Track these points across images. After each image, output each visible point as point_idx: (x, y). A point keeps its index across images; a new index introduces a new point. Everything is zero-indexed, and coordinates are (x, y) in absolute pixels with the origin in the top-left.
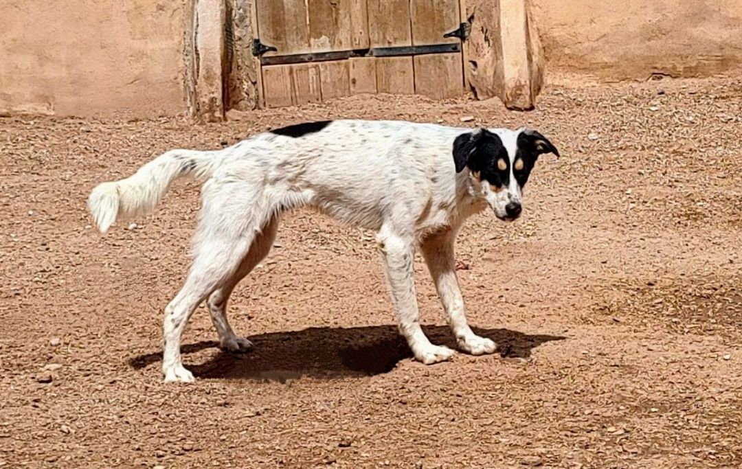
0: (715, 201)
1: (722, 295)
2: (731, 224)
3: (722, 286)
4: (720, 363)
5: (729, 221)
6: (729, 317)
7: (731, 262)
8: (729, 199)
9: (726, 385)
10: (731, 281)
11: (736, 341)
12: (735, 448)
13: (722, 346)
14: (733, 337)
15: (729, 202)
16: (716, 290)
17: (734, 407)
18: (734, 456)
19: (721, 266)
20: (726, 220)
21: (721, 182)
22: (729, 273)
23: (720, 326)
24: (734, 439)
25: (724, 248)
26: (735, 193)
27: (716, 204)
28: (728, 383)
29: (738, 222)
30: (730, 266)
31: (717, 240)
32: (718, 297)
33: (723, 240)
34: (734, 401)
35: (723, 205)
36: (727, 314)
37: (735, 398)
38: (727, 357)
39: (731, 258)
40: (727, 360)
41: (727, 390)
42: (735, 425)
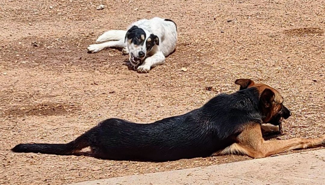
0: (7, 11)
1: (6, 49)
2: (13, 20)
3: (6, 46)
4: (2, 76)
5: (12, 19)
6: (8, 58)
7: (11, 35)
8: (13, 10)
9: (3, 85)
10: (10, 43)
11: (10, 67)
12: (5, 110)
13: (4, 70)
14: (9, 66)
15: (13, 12)
16: (3, 47)
17: (6, 94)
18: (4, 113)
19: (6, 37)
20: (11, 19)
21: (10, 3)
22: (10, 40)
23: (4, 62)
24: (5, 106)
25: (9, 30)
26: (16, 8)
27: (7, 13)
28: (4, 84)
29: (16, 20)
30: (10, 37)
31: (6, 27)
32: (4, 50)
33: (8, 27)
34: (7, 91)
35: (11, 13)
36: (7, 57)
37: (7, 90)
38: (5, 74)
39: (11, 34)
40: (5, 75)
41: (4, 87)
42: (6, 101)
